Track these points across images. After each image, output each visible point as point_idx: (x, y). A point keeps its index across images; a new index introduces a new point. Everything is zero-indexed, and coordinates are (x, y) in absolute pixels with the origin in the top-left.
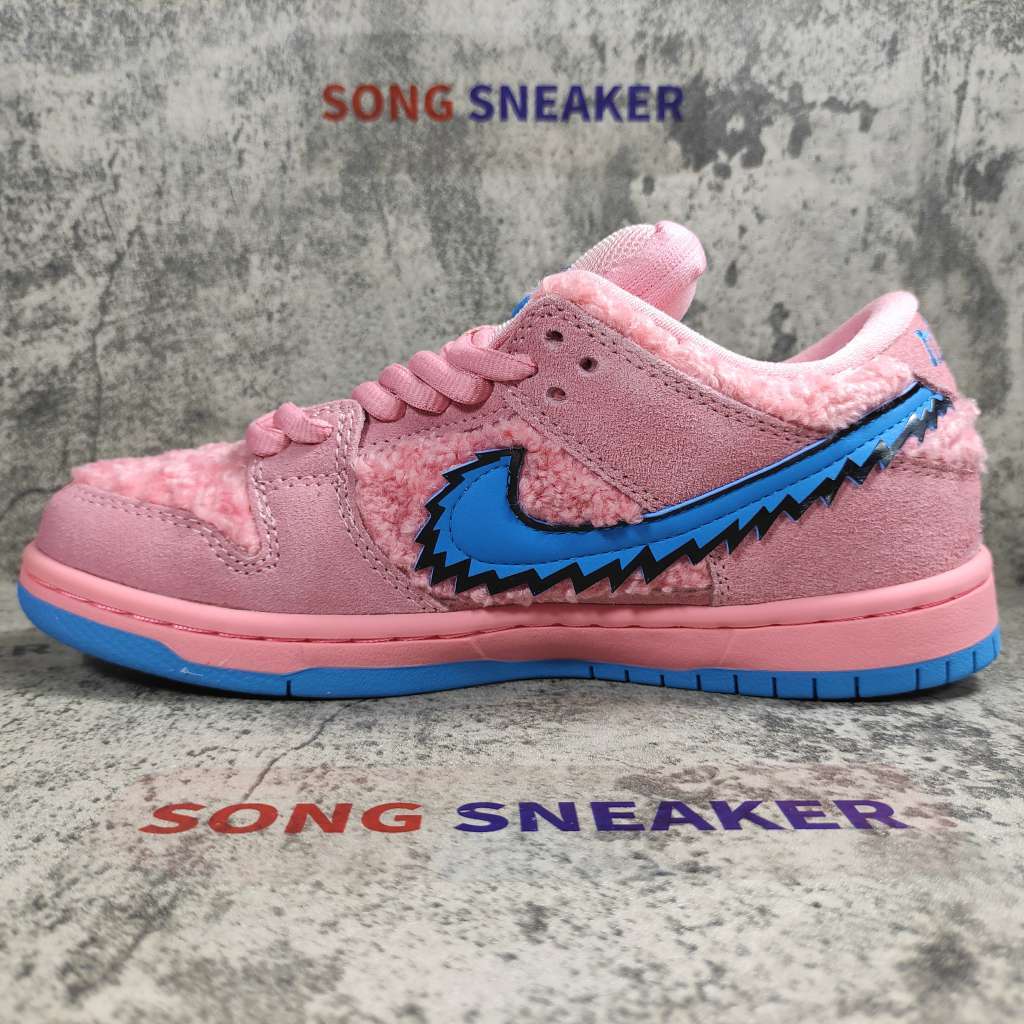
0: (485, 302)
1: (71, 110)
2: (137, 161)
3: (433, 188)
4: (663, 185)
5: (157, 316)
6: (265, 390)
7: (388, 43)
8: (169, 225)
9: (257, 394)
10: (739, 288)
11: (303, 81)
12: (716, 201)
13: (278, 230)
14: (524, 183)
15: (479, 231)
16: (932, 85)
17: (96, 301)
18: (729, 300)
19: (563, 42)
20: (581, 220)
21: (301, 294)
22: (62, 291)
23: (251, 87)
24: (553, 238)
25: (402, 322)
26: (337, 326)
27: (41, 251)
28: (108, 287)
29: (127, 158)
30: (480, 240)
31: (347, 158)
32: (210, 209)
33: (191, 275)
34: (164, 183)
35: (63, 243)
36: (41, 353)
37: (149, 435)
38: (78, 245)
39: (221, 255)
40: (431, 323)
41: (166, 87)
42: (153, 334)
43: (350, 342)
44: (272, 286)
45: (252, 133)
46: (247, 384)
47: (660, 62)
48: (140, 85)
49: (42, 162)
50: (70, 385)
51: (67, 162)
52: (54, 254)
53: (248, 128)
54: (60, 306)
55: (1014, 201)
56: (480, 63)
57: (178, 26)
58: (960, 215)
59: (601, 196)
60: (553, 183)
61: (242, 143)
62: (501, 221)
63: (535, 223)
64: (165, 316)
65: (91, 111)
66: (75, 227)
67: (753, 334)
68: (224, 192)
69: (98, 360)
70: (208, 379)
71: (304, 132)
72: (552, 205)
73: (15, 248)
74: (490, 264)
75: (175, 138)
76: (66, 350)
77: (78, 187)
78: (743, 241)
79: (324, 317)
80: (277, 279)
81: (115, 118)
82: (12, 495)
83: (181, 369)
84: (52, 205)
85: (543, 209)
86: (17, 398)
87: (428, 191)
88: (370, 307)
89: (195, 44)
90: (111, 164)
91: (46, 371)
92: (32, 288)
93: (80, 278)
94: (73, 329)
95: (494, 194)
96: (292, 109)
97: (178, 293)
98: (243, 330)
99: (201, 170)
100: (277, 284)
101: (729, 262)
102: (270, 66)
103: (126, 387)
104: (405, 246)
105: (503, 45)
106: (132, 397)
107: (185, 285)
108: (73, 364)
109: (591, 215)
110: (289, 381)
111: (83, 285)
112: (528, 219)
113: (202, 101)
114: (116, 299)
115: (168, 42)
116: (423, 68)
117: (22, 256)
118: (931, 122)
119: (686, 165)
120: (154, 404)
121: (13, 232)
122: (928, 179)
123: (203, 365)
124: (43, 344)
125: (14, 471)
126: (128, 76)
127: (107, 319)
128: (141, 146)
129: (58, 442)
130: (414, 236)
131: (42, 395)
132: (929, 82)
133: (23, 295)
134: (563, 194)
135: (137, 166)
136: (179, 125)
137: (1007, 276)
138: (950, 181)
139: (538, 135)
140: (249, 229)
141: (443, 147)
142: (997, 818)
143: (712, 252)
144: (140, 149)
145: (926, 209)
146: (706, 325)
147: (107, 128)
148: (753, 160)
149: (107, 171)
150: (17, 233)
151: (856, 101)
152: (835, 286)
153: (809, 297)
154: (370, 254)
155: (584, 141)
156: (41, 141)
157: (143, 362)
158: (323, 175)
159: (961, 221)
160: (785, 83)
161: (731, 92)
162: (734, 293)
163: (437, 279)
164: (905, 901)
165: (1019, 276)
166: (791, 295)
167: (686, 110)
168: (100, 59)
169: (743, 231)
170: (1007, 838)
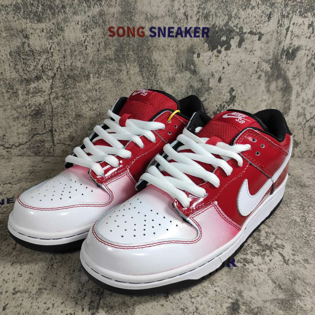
1: (38, 34)
2: (57, 48)
3: (139, 56)
4: (202, 56)
5: (66, 90)
6: (96, 109)
7: (126, 14)
9: (94, 110)
10: (222, 83)
11: (102, 25)
12: (217, 60)
13: (97, 67)
14: (164, 55)
15: (152, 68)
16: (280, 27)
17: (50, 86)
18: (219, 87)
19: (176, 14)
20: (180, 65)
21: (104, 84)
22: (40, 84)
23: (88, 27)
24: (172, 70)
26: (114, 93)
27: (33, 73)
28: (52, 83)
29: (55, 47)
30: (152, 70)
31: (115, 48)
32: (78, 61)
33: (74, 79)
34: (65, 54)
35: (39, 71)
36: (36, 100)
37: (66, 120)
38: (43, 71)
39: (82, 74)
41: (64, 27)
42: (65, 95)
44: (96, 83)
45: (89, 40)
46: (91, 108)
47: (203, 20)
48: (56, 26)
49: (31, 48)
50: (44, 108)
51: (38, 48)
52: (37, 74)
53: (88, 39)
54: (40, 88)
55: (298, 60)
56: (152, 20)
57: (66, 9)
58: (283, 64)
59: (186, 58)
60: (172, 55)
61: (86, 43)
62: (158, 65)
63: (167, 66)
64: (68, 90)
65: (44, 34)
66: (42, 66)
67: (224, 95)
68: (82, 57)
69: (51, 102)
70: (80, 106)
71: (103, 40)
72: (172, 60)
73: (26, 72)
74: (155, 77)
75: (67, 41)
76: (43, 99)
77: (42, 55)
78: (224, 71)
79: (111, 91)
81: (50, 36)
82: (32, 135)
83: (73, 104)
84: (35, 60)
85: (169, 62)
86: (31, 111)
88: (123, 88)
89: (71, 14)
90: (50, 49)
91: (38, 104)
92: (32, 83)
93: (45, 80)
94: (44, 94)
95: (156, 58)
96: (100, 33)
97: (71, 84)
98: (89, 94)
99: (75, 51)
100: (98, 82)
101: (219, 77)
102: (93, 21)
103: (59, 109)
104: (132, 72)
105: (159, 15)
106: (61, 111)
107: (73, 82)
108: (45, 103)
109: (182, 64)
110: (102, 107)
111: (46, 82)
112: (165, 64)
113: (74, 31)
114: (55, 85)
115: (63, 14)
116: (136, 21)
117: (28, 74)
118: (278, 38)
119: (209, 50)
120: (67, 113)
121: (25, 68)
122: (275, 54)
123: (79, 103)
124: (36, 97)
125: (32, 129)
126: (53, 24)
127: (53, 91)
129: (43, 122)
130: (134, 69)
131: (37, 110)
133: (30, 84)
134: (175, 58)
135: (57, 50)
136: (68, 38)
137: (294, 80)
138: (281, 54)
139: (168, 41)
140: (89, 67)
141: (142, 44)
142: (254, 263)
143: (215, 74)
144: (58, 45)
145: (274, 62)
146: (212, 93)
147: (48, 39)
148: (228, 48)
149: (49, 51)
150: (26, 68)
151: (258, 32)
152: (247, 83)
153: (240, 86)
154: (123, 74)
155: (181, 43)
156: (30, 42)
157: (63, 102)
158: (109, 52)
159: (283, 66)
160: (239, 26)
161: (223, 29)
162: (220, 85)
163: (141, 81)
164: (232, 290)
165: (297, 80)
166: (235, 85)
167: (210, 34)
168: (45, 19)
169: (224, 68)
170: (255, 270)
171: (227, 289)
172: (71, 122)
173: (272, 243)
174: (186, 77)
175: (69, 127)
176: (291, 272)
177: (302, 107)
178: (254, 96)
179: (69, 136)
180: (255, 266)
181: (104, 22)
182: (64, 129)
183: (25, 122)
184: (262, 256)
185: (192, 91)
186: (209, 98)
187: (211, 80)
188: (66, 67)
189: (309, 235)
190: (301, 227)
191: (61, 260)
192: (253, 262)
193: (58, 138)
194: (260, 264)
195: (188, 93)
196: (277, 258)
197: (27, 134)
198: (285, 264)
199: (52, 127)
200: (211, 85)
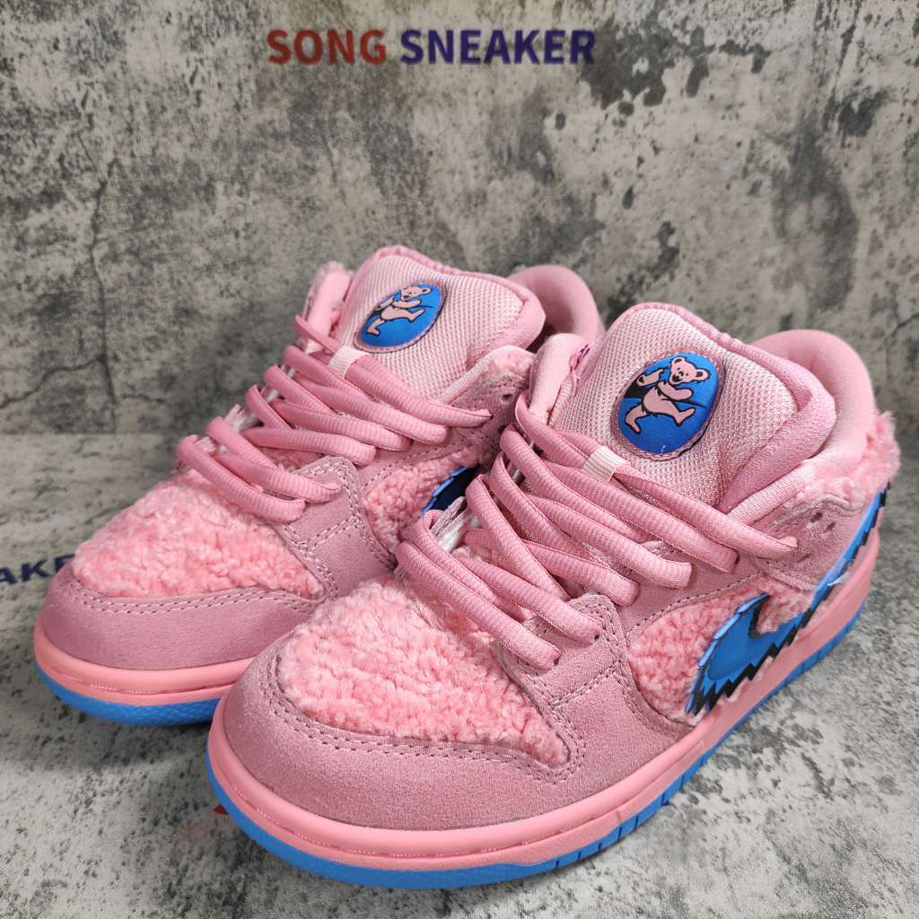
0: (418, 222)
1: (40, 55)
2: (106, 102)
3: (370, 124)
4: (573, 122)
5: (141, 234)
6: (239, 292)
8: (141, 157)
9: (232, 296)
10: (635, 209)
11: (248, 26)
12: (619, 135)
13: (237, 162)
14: (451, 120)
15: (412, 162)
16: (822, 29)
17: (88, 222)
18: (625, 220)
20: (501, 153)
21: (261, 215)
22: (58, 214)
23: (201, 32)
24: (476, 168)
25: (348, 238)
26: (293, 242)
27: (34, 181)
28: (96, 211)
29: (97, 98)
30: (413, 170)
31: (292, 98)
32: (176, 143)
33: (166, 200)
34: (133, 120)
35: (52, 173)
36: (49, 264)
37: (148, 327)
38: (66, 175)
39: (190, 184)
40: (372, 239)
41: (124, 33)
42: (139, 249)
43: (306, 255)
44: (237, 210)
45: (206, 75)
46: (223, 288)
47: (576, 6)
48: (99, 31)
49: (21, 103)
50: (76, 289)
51: (44, 103)
52: (46, 183)
53: (202, 71)
54: (58, 226)
55: (879, 136)
56: (409, 8)
58: (832, 147)
59: (519, 131)
60: (476, 121)
61: (198, 85)
62: (431, 153)
63: (460, 155)
64: (148, 234)
65: (59, 56)
66: (61, 160)
67: (643, 247)
68: (187, 128)
69: (97, 269)
70: (190, 284)
71: (252, 74)
72: (476, 138)
73: (12, 178)
74: (422, 191)
75: (137, 79)
76: (70, 261)
77: (57, 124)
78: (640, 170)
79: (283, 234)
80: (240, 203)
81: (81, 62)
82: (44, 372)
83: (167, 276)
84: (37, 141)
85: (467, 143)
86: (34, 298)
87: (366, 127)
88: (321, 226)
90: (83, 104)
91: (55, 278)
92: (32, 212)
93: (71, 204)
94: (72, 245)
95: (424, 129)
96: (240, 53)
97: (157, 215)
98: (215, 245)
99: (164, 109)
100: (241, 207)
101: (627, 189)
102: (216, 12)
103: (123, 291)
104: (348, 175)
106: (129, 298)
107: (162, 208)
108: (77, 273)
109: (509, 149)
110: (257, 285)
111: (75, 209)
112: (455, 151)
113: (157, 45)
114: (105, 219)
116: (357, 12)
117: (18, 185)
118: (817, 64)
119: (594, 103)
120: (149, 303)
121: (8, 164)
122: (807, 116)
123: (184, 273)
124: (48, 257)
125: (42, 354)
126: (88, 22)
127: (100, 236)
128: (109, 88)
129: (74, 332)
130: (356, 167)
131: (55, 297)
132: (821, 26)
133: (25, 217)
134: (485, 130)
135: (107, 106)
136: (139, 68)
137: (863, 199)
138: (826, 117)
139: (463, 76)
140: (212, 161)
141: (378, 87)
142: (725, 794)
143: (613, 180)
144: (107, 90)
145: (802, 142)
146: (605, 240)
147: (76, 71)
148: (655, 98)
149: (81, 110)
150: (11, 165)
151: (752, 44)
152: (716, 208)
153: (692, 218)
154: (319, 182)
155: (504, 82)
156: (18, 83)
157: (134, 270)
158: (272, 113)
159: (831, 152)
160: (690, 27)
161: (639, 36)
162: (631, 214)
163: (377, 203)
164: (650, 885)
165: (875, 200)
166: (677, 215)
167: (597, 52)
168: (60, 6)
169: (641, 161)
170: (725, 817)
171: (635, 883)
172: (164, 332)
173: (782, 723)
174: (521, 188)
175: (158, 347)
176: (839, 821)
177: (887, 283)
178: (738, 248)
179: (160, 372)
180: (725, 804)
181: (253, 15)
182: (143, 354)
183: (18, 334)
184: (749, 768)
185: (541, 233)
186: (594, 255)
187: (600, 200)
188: (138, 160)
189: (899, 697)
190: (873, 670)
191: (117, 784)
192: (721, 788)
193: (126, 379)
194: (743, 797)
195: (528, 242)
196: (796, 776)
197: (28, 370)
198: (821, 796)
199: (104, 347)
200: (600, 215)
